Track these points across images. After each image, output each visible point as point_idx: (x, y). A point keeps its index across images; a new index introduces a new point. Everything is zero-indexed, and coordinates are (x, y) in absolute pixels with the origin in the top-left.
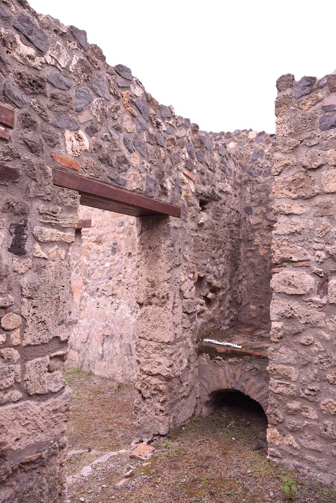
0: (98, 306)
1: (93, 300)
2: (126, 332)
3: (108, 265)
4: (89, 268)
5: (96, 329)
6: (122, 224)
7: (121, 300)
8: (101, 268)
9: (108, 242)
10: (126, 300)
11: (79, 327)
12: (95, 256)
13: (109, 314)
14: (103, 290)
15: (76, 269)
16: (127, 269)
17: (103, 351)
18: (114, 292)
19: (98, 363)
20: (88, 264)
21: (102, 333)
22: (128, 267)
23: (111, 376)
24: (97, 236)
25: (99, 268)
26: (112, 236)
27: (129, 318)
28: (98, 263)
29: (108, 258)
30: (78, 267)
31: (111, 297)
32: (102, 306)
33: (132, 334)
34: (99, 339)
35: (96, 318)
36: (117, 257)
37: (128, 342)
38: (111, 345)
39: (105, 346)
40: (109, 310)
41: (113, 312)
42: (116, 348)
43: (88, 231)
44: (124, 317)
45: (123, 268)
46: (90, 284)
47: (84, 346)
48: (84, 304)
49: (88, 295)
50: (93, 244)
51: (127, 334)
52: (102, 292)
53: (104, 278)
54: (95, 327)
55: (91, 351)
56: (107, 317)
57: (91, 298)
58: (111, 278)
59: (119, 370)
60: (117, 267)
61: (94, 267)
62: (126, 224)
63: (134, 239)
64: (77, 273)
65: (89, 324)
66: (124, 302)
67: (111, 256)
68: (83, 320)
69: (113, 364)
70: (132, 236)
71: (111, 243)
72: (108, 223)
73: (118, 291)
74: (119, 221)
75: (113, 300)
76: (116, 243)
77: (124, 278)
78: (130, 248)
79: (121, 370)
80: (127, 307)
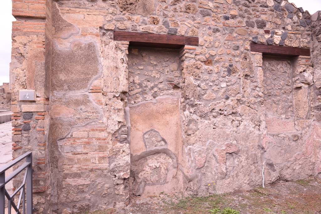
0: (214, 127)
1: (206, 122)
2: (251, 144)
3: (224, 85)
4: (199, 88)
5: (216, 150)
6: (237, 48)
7: (243, 117)
8: (215, 88)
9: (223, 63)
10: (249, 116)
11: (189, 154)
12: (206, 76)
13: (230, 132)
14: (220, 110)
15: (153, 91)
16: (245, 89)
17: (226, 169)
18: (234, 111)
19: (219, 183)
20: (197, 85)
21: (225, 152)
22: (247, 87)
23: (236, 189)
24: (207, 56)
25: (213, 88)
26: (227, 58)
27: (253, 131)
28: (211, 84)
29: (224, 79)
30: (156, 89)
31: (230, 116)
32: (220, 126)
33: (257, 145)
34: (221, 158)
35: (214, 139)
36: (233, 78)
37: (254, 152)
38: (236, 160)
39: (228, 164)
40: (230, 128)
41: (235, 129)
42: (242, 161)
43: (195, 50)
44: (248, 132)
45: (241, 89)
46: (202, 105)
47: (200, 171)
48: (194, 127)
49: (199, 118)
50: (202, 64)
51: (253, 145)
52: (220, 112)
53: (220, 99)
54: (216, 148)
55: (209, 174)
56: (228, 135)
57: (203, 120)
58: (227, 98)
59: (245, 180)
60: (235, 87)
61: (206, 88)
62: (242, 49)
63: (251, 63)
64: (154, 97)
65: (205, 148)
66: (247, 118)
67: (227, 77)
68: (194, 145)
69: (239, 177)
70: (248, 60)
71: (227, 64)
72: (220, 45)
73: (239, 109)
74: (233, 45)
75: (234, 118)
76: (232, 65)
77: (243, 97)
78: (247, 70)
79: (248, 179)
80: (250, 122)
